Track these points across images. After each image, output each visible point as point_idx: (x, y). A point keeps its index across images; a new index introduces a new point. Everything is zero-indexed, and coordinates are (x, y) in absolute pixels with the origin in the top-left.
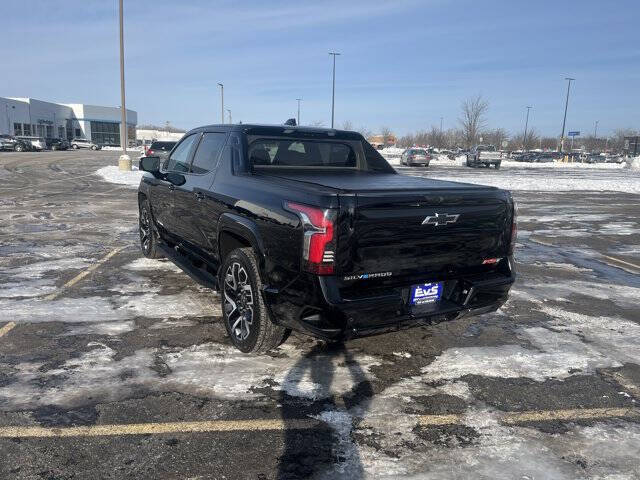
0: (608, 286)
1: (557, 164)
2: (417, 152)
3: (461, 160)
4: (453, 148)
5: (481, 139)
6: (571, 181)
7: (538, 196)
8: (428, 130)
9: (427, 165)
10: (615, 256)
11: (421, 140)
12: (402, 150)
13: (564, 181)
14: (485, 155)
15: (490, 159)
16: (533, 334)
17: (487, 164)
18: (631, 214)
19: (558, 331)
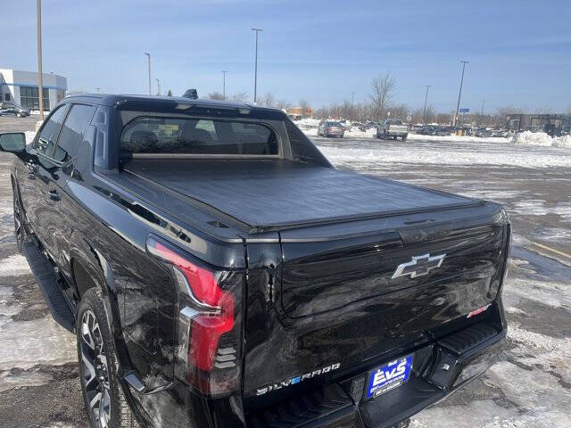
0: (551, 286)
1: (453, 137)
2: (332, 124)
3: (371, 132)
4: (363, 121)
5: (389, 114)
6: (471, 155)
7: (447, 170)
8: (341, 104)
9: (342, 137)
10: (544, 243)
11: (335, 113)
12: (319, 121)
13: (465, 155)
14: (394, 129)
15: (398, 132)
16: (502, 376)
17: (395, 137)
18: (537, 191)
19: (529, 368)
